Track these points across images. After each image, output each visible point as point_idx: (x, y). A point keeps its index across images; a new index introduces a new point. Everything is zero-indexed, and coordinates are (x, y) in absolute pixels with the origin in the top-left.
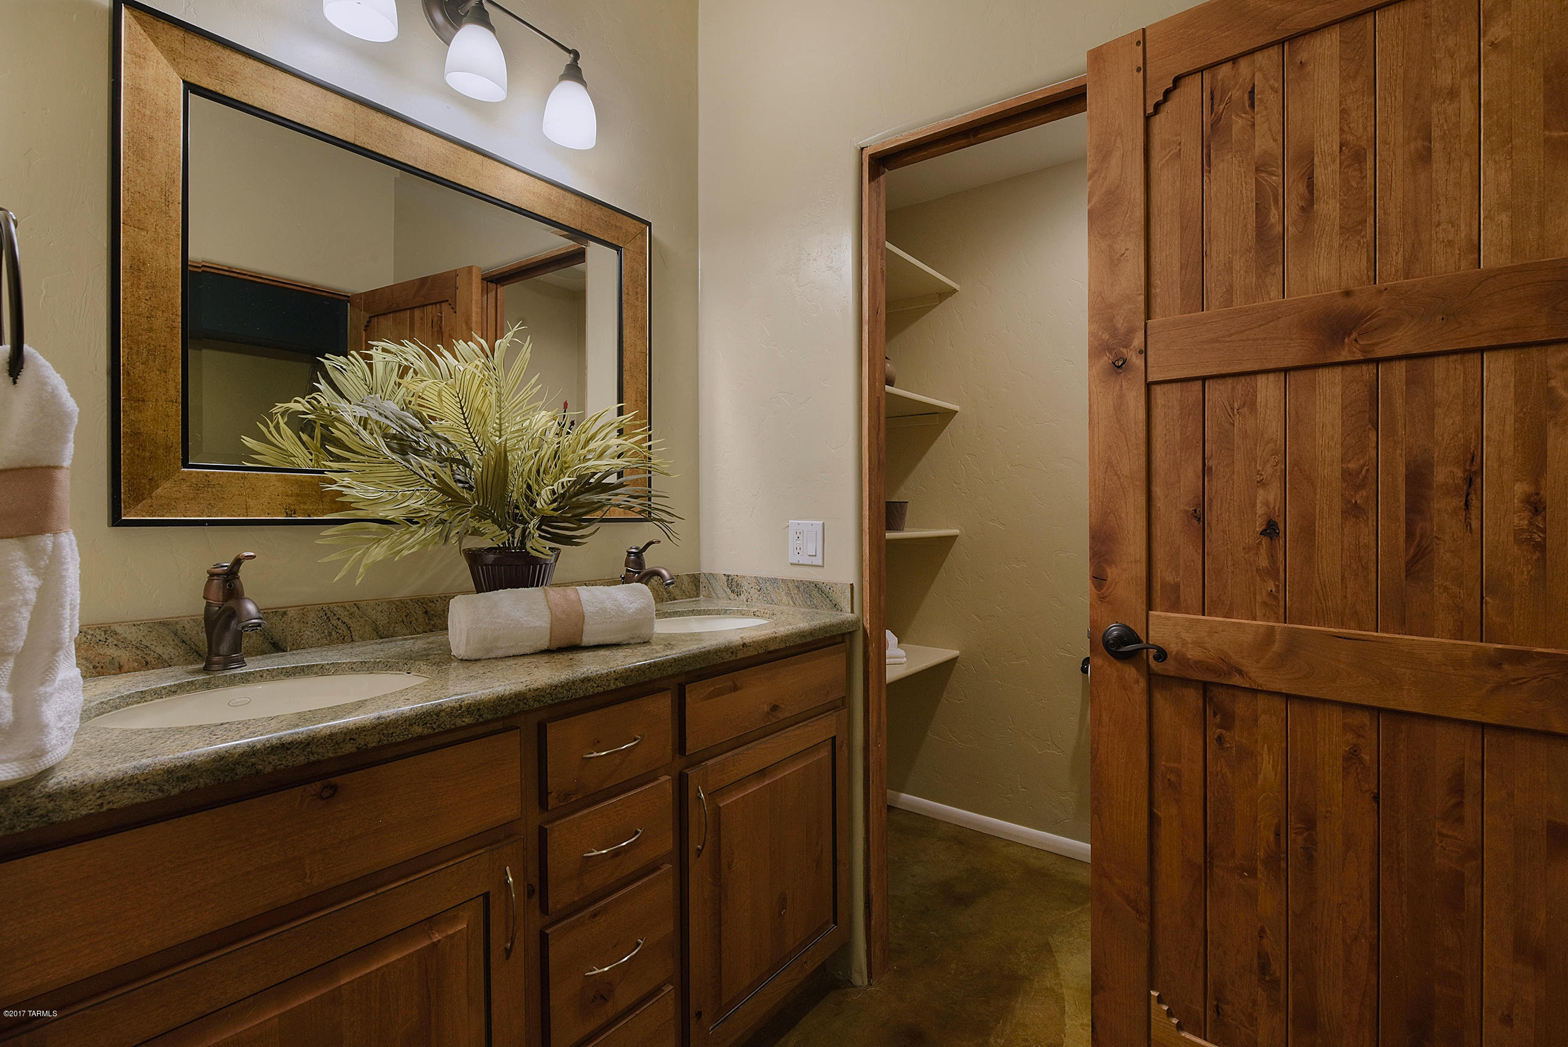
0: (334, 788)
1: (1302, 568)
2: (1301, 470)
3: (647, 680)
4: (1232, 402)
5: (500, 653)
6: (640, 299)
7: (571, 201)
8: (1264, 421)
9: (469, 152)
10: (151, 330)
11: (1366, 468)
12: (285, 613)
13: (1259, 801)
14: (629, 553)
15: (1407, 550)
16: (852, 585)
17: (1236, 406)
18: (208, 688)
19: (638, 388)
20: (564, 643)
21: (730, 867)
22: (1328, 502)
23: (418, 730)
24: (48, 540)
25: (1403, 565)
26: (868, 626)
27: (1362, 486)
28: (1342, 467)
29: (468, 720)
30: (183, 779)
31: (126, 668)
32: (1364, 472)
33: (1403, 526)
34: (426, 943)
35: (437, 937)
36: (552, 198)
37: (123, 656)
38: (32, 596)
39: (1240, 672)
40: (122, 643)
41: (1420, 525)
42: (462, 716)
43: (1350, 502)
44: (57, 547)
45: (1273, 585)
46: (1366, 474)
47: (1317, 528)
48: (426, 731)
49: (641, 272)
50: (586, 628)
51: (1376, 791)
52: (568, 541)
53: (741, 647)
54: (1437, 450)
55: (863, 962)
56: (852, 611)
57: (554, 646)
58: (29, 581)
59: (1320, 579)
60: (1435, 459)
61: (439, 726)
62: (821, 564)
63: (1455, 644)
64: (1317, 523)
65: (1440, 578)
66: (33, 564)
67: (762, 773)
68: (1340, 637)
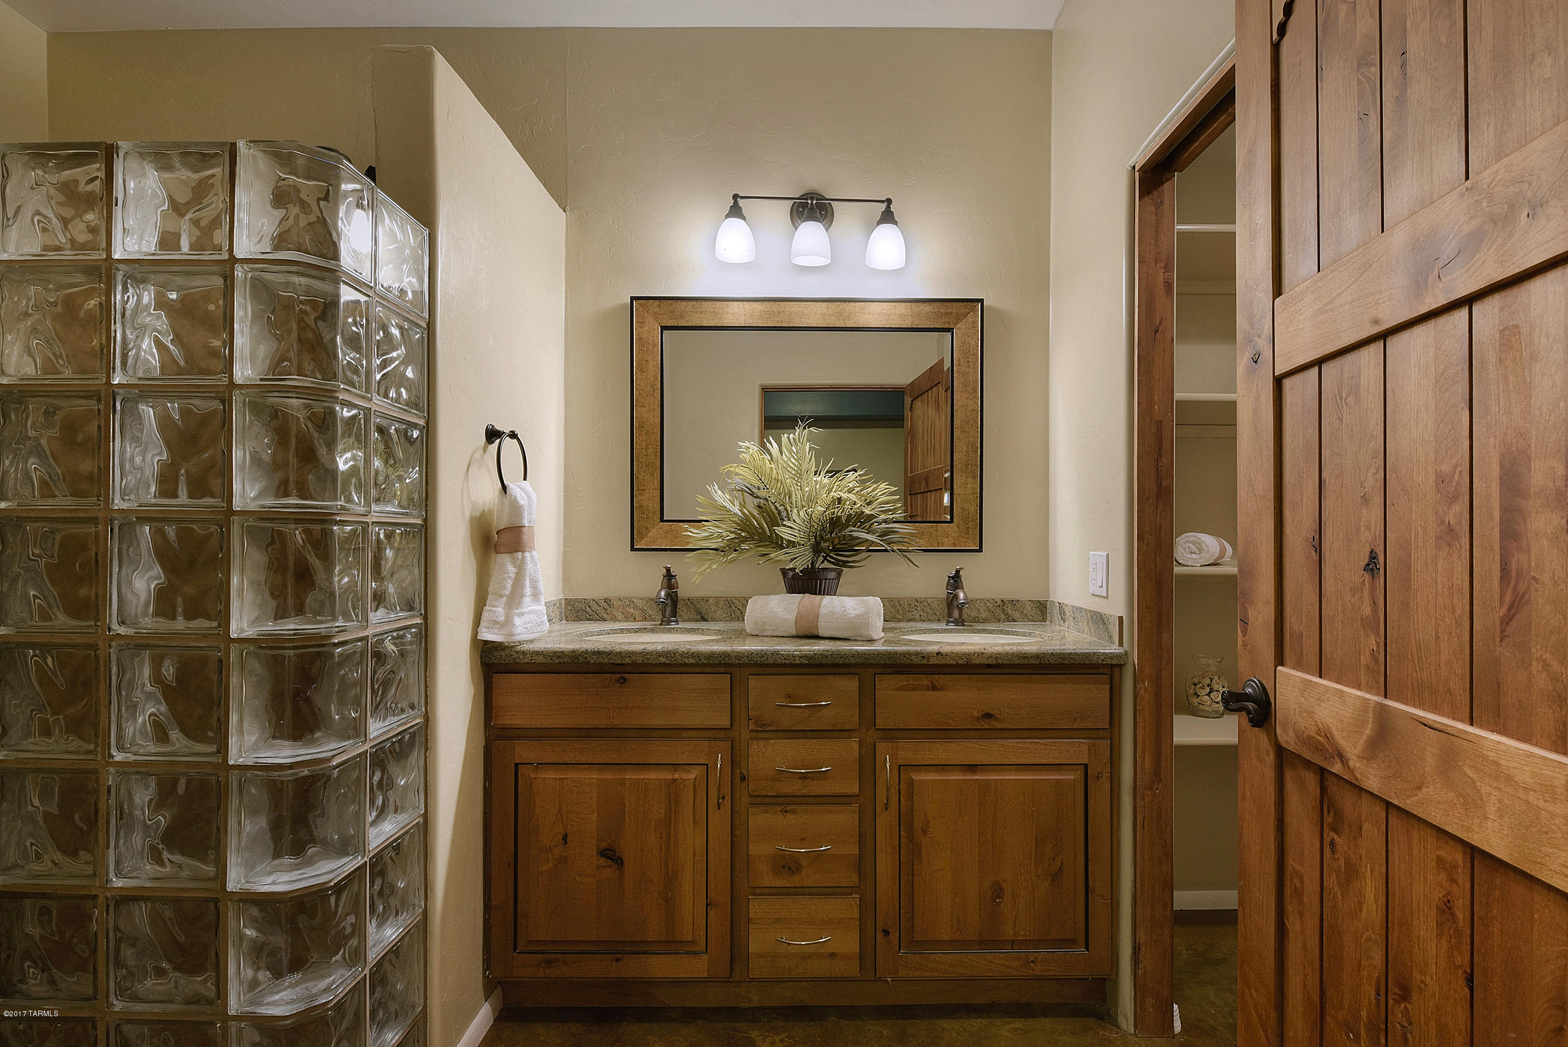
0: (625, 679)
1: (1399, 620)
2: (1397, 477)
3: (829, 662)
4: (1340, 390)
5: (768, 633)
6: (971, 367)
7: (901, 308)
8: (1366, 411)
9: (818, 303)
10: (647, 455)
11: (1459, 469)
12: (708, 601)
13: (1363, 940)
14: (949, 577)
15: (1501, 599)
16: (1121, 618)
17: (1344, 395)
18: (653, 632)
19: (969, 441)
20: (807, 633)
21: (924, 832)
22: (1423, 524)
23: (663, 660)
24: (520, 555)
25: (1498, 622)
26: (1136, 662)
27: (1455, 498)
28: (1436, 470)
29: (692, 661)
30: (559, 657)
31: (637, 619)
32: (1457, 477)
33: (1497, 557)
34: (670, 776)
35: (677, 776)
36: (885, 311)
37: (637, 613)
38: (513, 576)
39: (1341, 756)
40: (635, 607)
41: (1516, 558)
42: (688, 657)
43: (1443, 522)
44: (523, 557)
45: (1374, 642)
46: (1458, 480)
47: (1412, 563)
48: (667, 661)
49: (973, 343)
50: (820, 624)
51: (1469, 971)
52: (844, 564)
53: (935, 655)
54: (1534, 433)
55: (1128, 1008)
56: (1121, 644)
57: (800, 634)
58: (511, 570)
59: (1415, 637)
60: (1533, 448)
61: (675, 660)
62: (1105, 595)
63: (1545, 758)
64: (1412, 554)
65: (1539, 647)
66: (514, 563)
67: (972, 768)
68: (1425, 725)
